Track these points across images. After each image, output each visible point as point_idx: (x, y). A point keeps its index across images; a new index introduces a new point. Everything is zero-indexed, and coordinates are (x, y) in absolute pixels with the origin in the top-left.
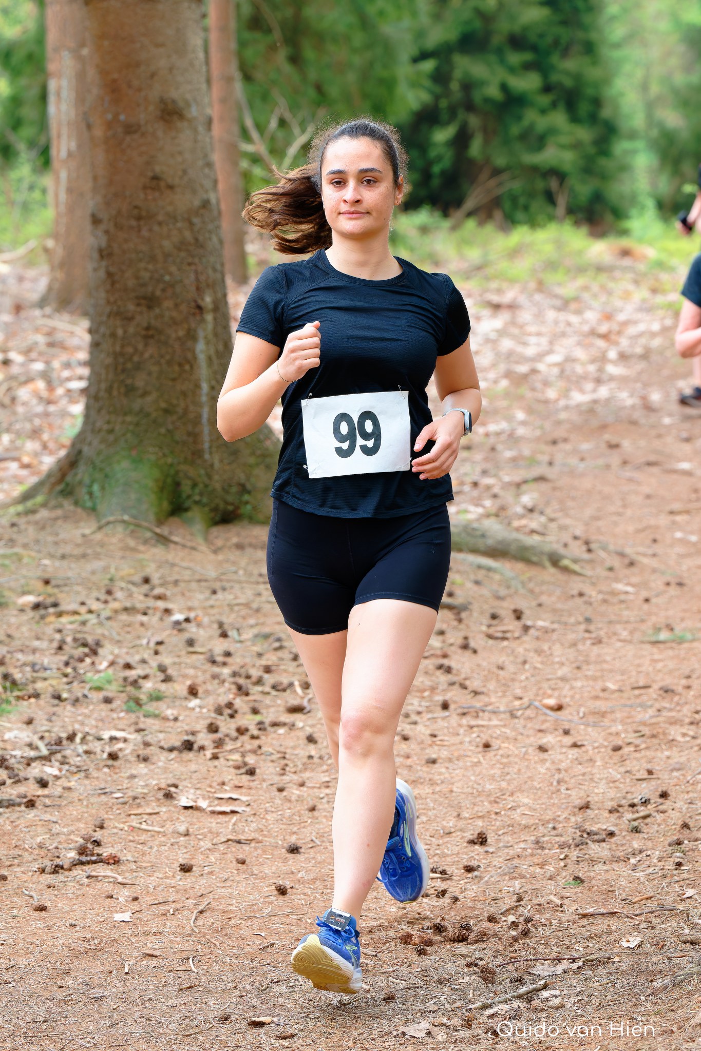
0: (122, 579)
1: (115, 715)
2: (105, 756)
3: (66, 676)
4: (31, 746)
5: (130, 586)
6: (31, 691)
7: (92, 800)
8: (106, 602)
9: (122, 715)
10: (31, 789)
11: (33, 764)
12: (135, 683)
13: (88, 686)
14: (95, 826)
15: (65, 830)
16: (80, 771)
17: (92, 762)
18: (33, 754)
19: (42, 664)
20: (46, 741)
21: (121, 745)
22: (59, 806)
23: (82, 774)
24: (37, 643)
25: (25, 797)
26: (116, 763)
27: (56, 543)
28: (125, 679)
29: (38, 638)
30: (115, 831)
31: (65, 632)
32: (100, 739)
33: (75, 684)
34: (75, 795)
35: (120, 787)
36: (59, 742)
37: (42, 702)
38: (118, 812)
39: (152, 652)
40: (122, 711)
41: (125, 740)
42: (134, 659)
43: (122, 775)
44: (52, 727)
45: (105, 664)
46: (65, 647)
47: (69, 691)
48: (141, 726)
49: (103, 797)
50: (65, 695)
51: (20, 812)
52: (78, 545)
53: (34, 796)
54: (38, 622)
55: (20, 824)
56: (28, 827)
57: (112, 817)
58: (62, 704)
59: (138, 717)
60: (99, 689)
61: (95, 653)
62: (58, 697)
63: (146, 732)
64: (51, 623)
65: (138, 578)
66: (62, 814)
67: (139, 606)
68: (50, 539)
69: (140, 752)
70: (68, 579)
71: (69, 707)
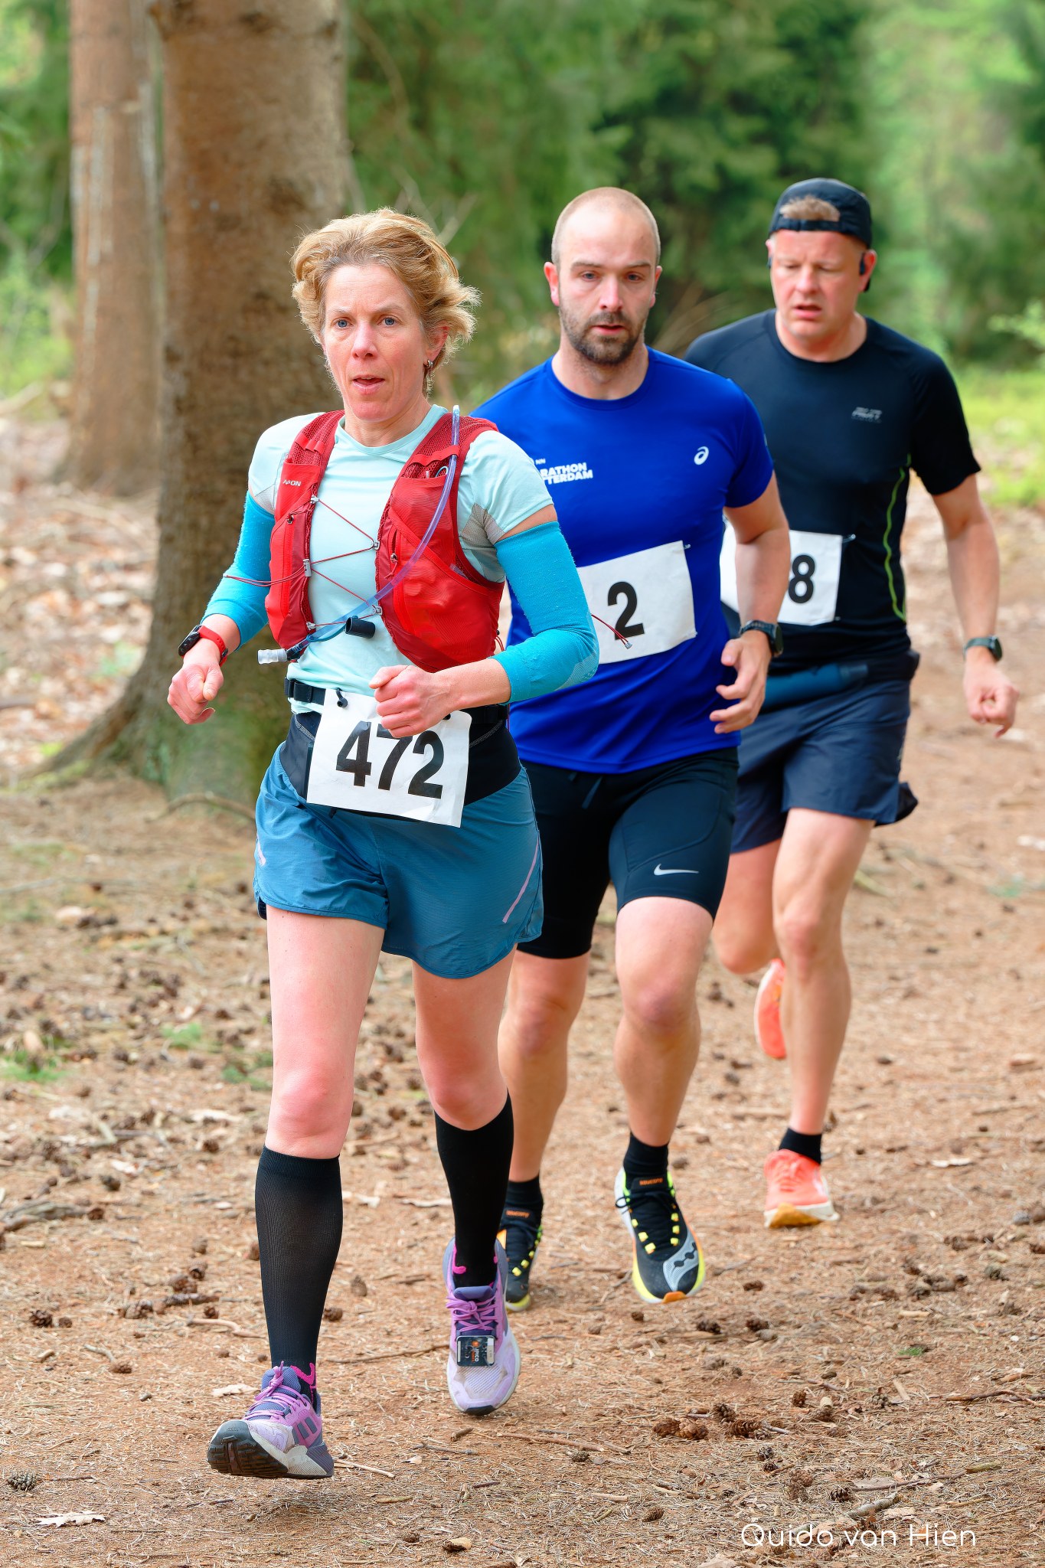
0: (207, 885)
1: (208, 1087)
2: (199, 1146)
3: (133, 1027)
4: (88, 1128)
5: (220, 897)
6: (84, 1049)
7: (187, 1211)
8: (185, 919)
9: (219, 1086)
10: (97, 1193)
11: (95, 1156)
12: (235, 1040)
13: (167, 1043)
14: (194, 1249)
15: (150, 1254)
16: (164, 1168)
17: (181, 1154)
18: (93, 1141)
19: (97, 1008)
20: (113, 1122)
21: (220, 1131)
22: (139, 1219)
23: (168, 1173)
24: (87, 978)
25: (88, 1204)
26: (216, 1158)
27: (108, 832)
28: (220, 1034)
29: (89, 971)
30: (222, 1257)
31: (127, 963)
32: (189, 1121)
33: (148, 1040)
34: (159, 1204)
35: (225, 1193)
36: (130, 1124)
37: (100, 1065)
38: (225, 1229)
39: (256, 994)
40: (218, 1081)
41: (227, 1124)
42: (231, 1004)
43: (226, 1175)
44: (119, 1101)
45: (188, 1012)
46: (131, 985)
47: (141, 1049)
48: (249, 1103)
49: (201, 1207)
50: (134, 1056)
51: (82, 1226)
52: (140, 835)
53: (101, 1203)
54: (87, 947)
55: (83, 1244)
56: (94, 1248)
57: (217, 1237)
58: (131, 1068)
59: (243, 1091)
60: (181, 1047)
61: (173, 994)
62: (124, 1058)
63: (256, 1113)
64: (105, 949)
65: (229, 885)
66: (144, 1231)
67: (236, 926)
68: (99, 825)
69: (250, 1142)
70: (128, 884)
71: (141, 1074)
